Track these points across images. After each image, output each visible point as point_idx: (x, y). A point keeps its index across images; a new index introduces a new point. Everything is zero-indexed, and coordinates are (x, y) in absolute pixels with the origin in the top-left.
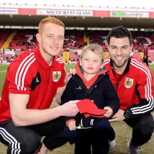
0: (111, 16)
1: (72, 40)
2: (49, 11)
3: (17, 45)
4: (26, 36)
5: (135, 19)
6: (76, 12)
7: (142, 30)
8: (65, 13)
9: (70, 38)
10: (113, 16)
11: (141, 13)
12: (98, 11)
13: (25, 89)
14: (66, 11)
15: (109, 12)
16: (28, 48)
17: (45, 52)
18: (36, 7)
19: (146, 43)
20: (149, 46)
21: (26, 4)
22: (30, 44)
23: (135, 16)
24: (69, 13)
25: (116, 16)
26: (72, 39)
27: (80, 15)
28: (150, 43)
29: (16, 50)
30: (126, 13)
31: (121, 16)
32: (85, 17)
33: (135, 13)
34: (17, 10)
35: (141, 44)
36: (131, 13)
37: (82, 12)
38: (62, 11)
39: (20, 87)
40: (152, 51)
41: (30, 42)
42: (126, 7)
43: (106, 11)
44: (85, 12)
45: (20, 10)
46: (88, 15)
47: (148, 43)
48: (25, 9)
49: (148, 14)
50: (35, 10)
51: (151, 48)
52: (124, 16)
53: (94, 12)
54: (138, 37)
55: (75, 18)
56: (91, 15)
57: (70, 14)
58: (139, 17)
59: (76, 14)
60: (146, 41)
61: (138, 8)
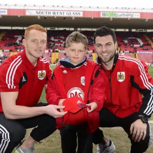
0: (102, 16)
1: (62, 41)
2: (38, 11)
3: (5, 46)
4: (15, 36)
5: (126, 20)
6: (65, 12)
7: (134, 30)
8: (54, 13)
9: (59, 38)
10: (104, 17)
11: (132, 14)
12: (88, 12)
13: (15, 87)
14: (56, 12)
15: (99, 13)
16: (17, 49)
17: (31, 54)
18: (26, 8)
19: (137, 44)
20: (141, 47)
21: (16, 5)
22: (19, 45)
23: (126, 17)
24: (59, 13)
25: (106, 17)
26: (62, 39)
27: (69, 15)
28: (142, 43)
29: (5, 51)
30: (117, 13)
31: (111, 17)
32: (75, 18)
33: (126, 14)
34: (6, 11)
35: (132, 45)
36: (121, 14)
37: (72, 13)
38: (52, 12)
39: (10, 86)
40: (143, 52)
41: (18, 42)
42: (117, 8)
43: (96, 12)
44: (75, 12)
45: (9, 10)
46: (78, 16)
47: (139, 44)
48: (14, 10)
49: (139, 14)
50: (24, 11)
51: (143, 49)
52: (115, 17)
53: (84, 12)
54: (130, 38)
55: (64, 18)
56: (81, 15)
57: (59, 15)
58: (129, 17)
59: (65, 15)
60: (138, 41)
61: (129, 8)
